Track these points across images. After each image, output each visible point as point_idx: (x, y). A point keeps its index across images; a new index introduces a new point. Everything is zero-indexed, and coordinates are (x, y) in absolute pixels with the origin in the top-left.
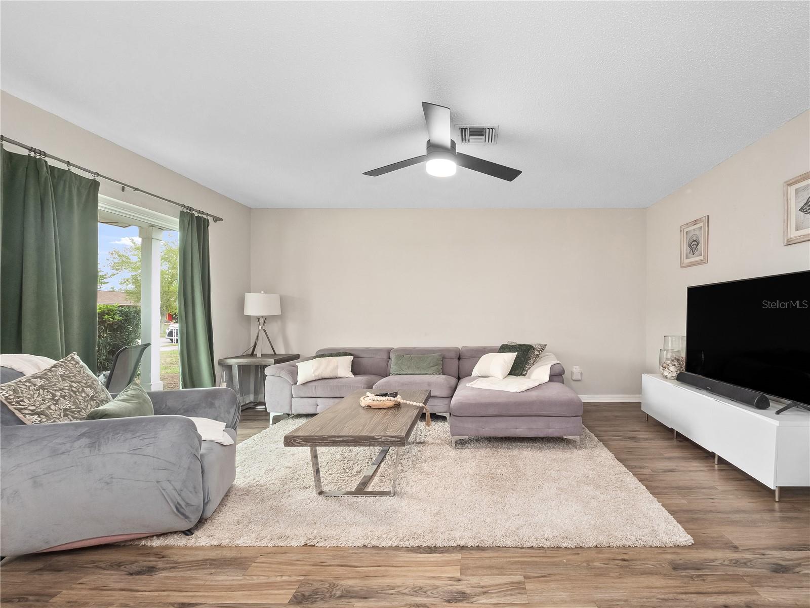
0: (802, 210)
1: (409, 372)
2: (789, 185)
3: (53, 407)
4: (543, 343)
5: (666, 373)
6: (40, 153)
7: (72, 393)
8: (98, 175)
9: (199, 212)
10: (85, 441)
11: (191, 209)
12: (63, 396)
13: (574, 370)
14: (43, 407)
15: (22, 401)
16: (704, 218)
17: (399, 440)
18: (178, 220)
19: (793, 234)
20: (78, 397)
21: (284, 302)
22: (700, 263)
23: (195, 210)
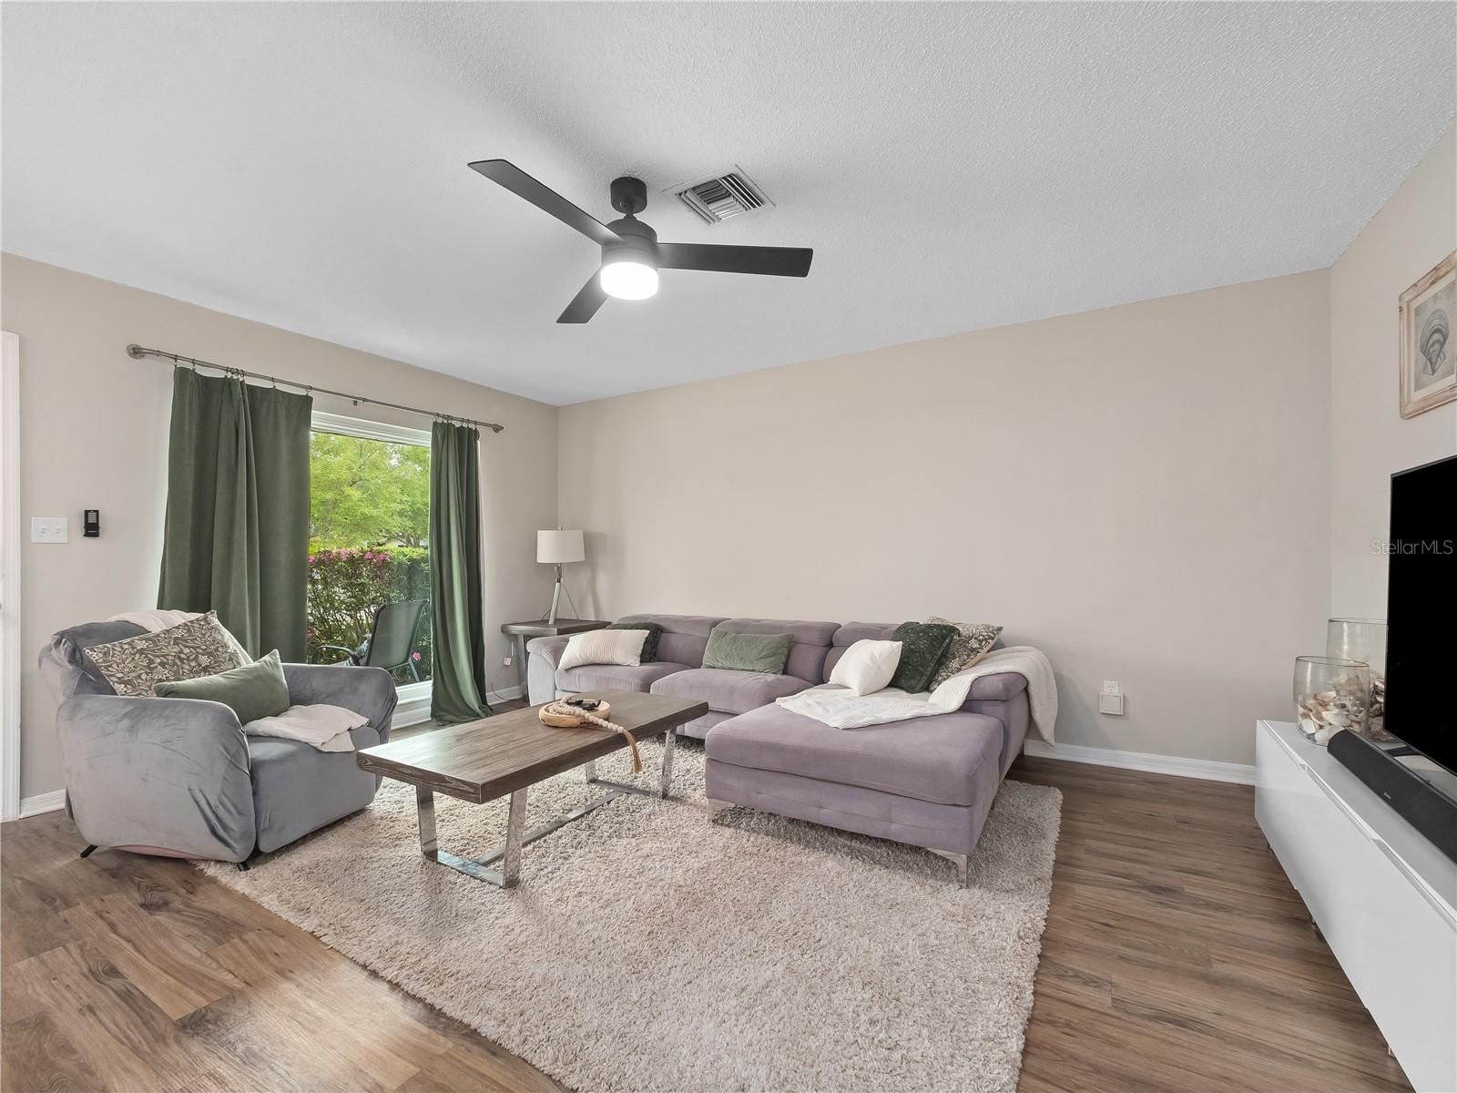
3: (144, 676)
4: (997, 625)
6: (237, 372)
7: (177, 661)
8: (311, 388)
9: (463, 420)
10: (126, 722)
11: (449, 417)
12: (163, 664)
13: (1106, 691)
14: (132, 675)
15: (110, 666)
18: (431, 433)
20: (184, 666)
21: (591, 544)
23: (457, 419)
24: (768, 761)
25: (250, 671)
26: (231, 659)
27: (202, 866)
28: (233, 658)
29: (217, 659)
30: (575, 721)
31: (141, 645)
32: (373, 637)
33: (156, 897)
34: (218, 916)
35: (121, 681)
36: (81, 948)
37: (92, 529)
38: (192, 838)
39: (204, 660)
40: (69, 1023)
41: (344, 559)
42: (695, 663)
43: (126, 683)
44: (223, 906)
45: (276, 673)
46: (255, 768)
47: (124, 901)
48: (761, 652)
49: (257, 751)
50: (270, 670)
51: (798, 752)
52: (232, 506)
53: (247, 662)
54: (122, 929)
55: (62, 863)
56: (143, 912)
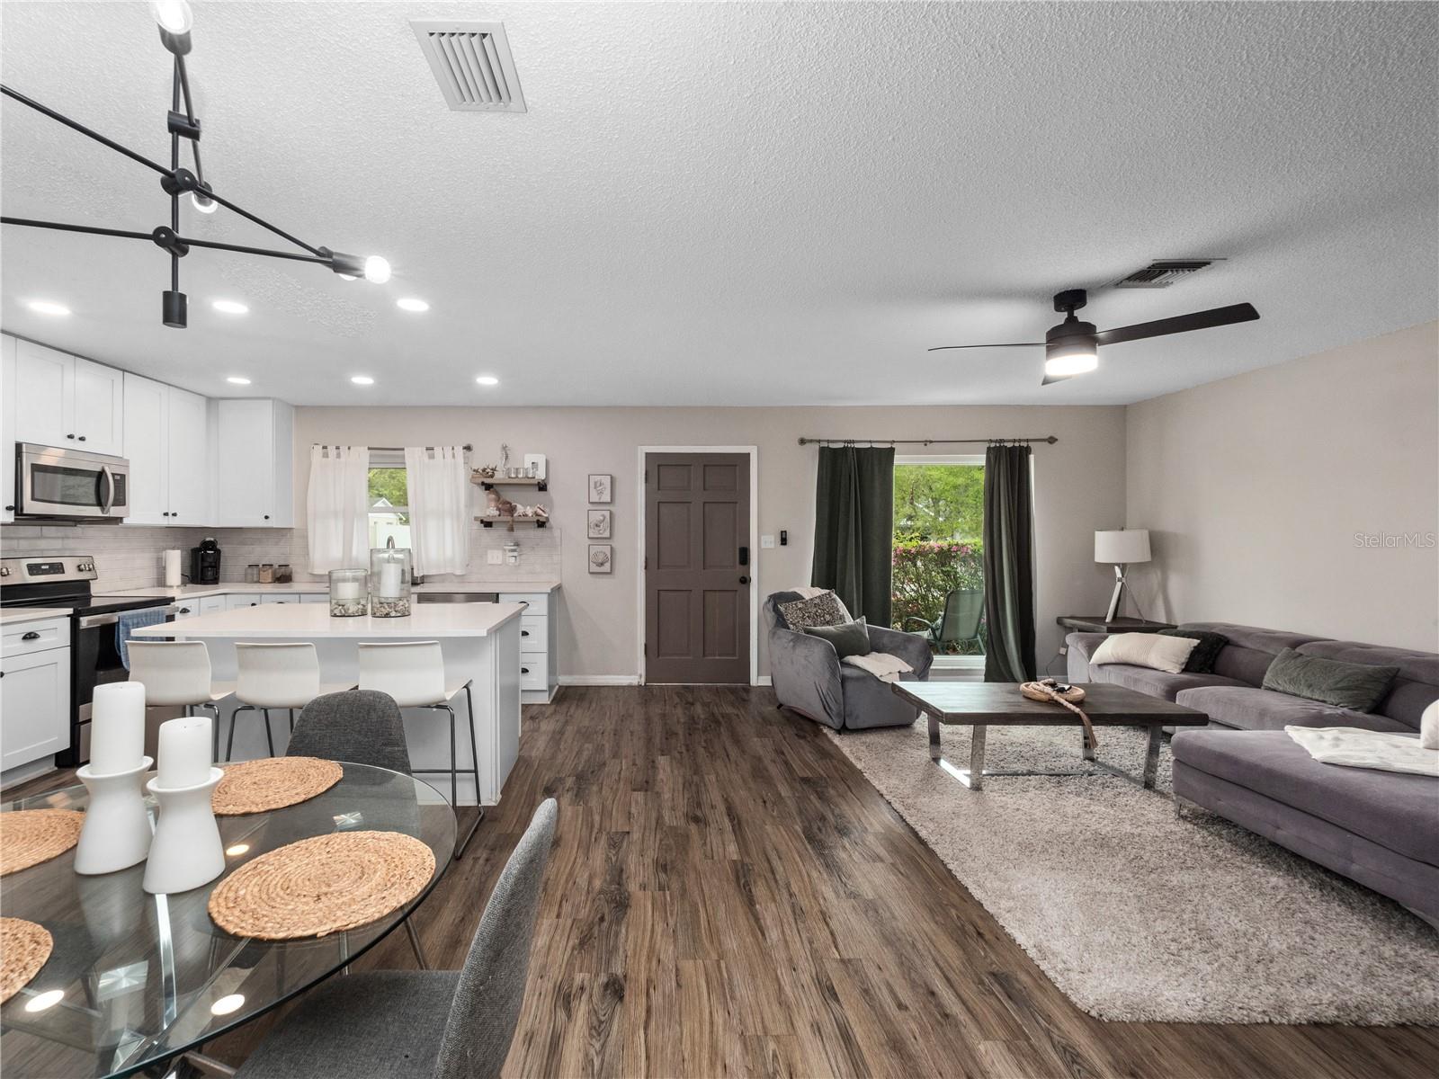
1: (1291, 689)
3: (801, 622)
6: (850, 442)
7: (815, 616)
8: (894, 442)
9: (1015, 441)
10: (791, 643)
11: (1001, 441)
12: (809, 617)
14: (796, 620)
15: (788, 615)
18: (985, 456)
20: (818, 619)
23: (1009, 441)
24: (1223, 770)
25: (849, 627)
26: (841, 619)
27: (822, 727)
28: (842, 618)
29: (835, 617)
30: (1043, 697)
31: (800, 605)
32: (945, 615)
33: (802, 734)
34: (823, 749)
35: (791, 623)
36: (774, 741)
37: (784, 541)
38: (815, 709)
39: (828, 617)
40: (767, 762)
41: (936, 550)
42: (1256, 683)
43: (794, 624)
44: (827, 746)
45: (863, 631)
46: (844, 679)
47: (790, 732)
48: (1337, 683)
49: (847, 672)
50: (859, 628)
51: (1253, 768)
52: (847, 523)
53: (849, 621)
54: (787, 740)
55: (770, 708)
56: (796, 738)
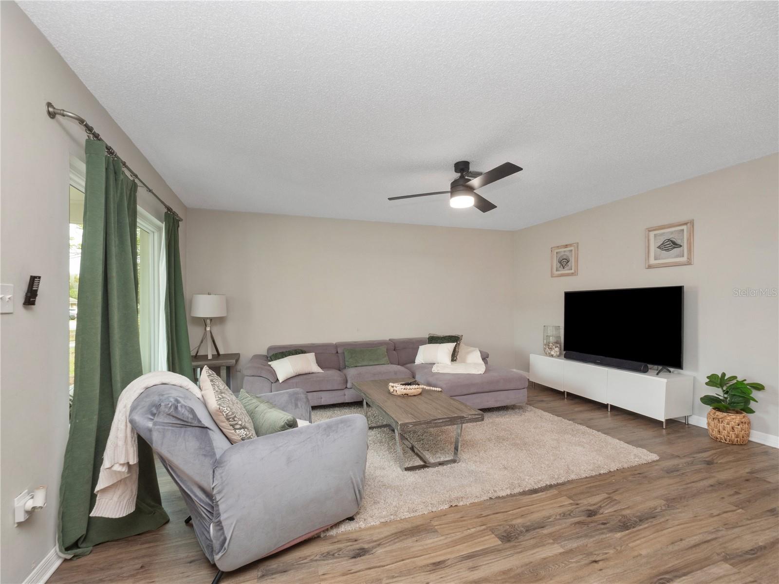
0: (659, 247)
2: (650, 231)
5: (552, 353)
16: (575, 244)
17: (480, 416)
19: (652, 261)
22: (572, 274)
37: (30, 298)
